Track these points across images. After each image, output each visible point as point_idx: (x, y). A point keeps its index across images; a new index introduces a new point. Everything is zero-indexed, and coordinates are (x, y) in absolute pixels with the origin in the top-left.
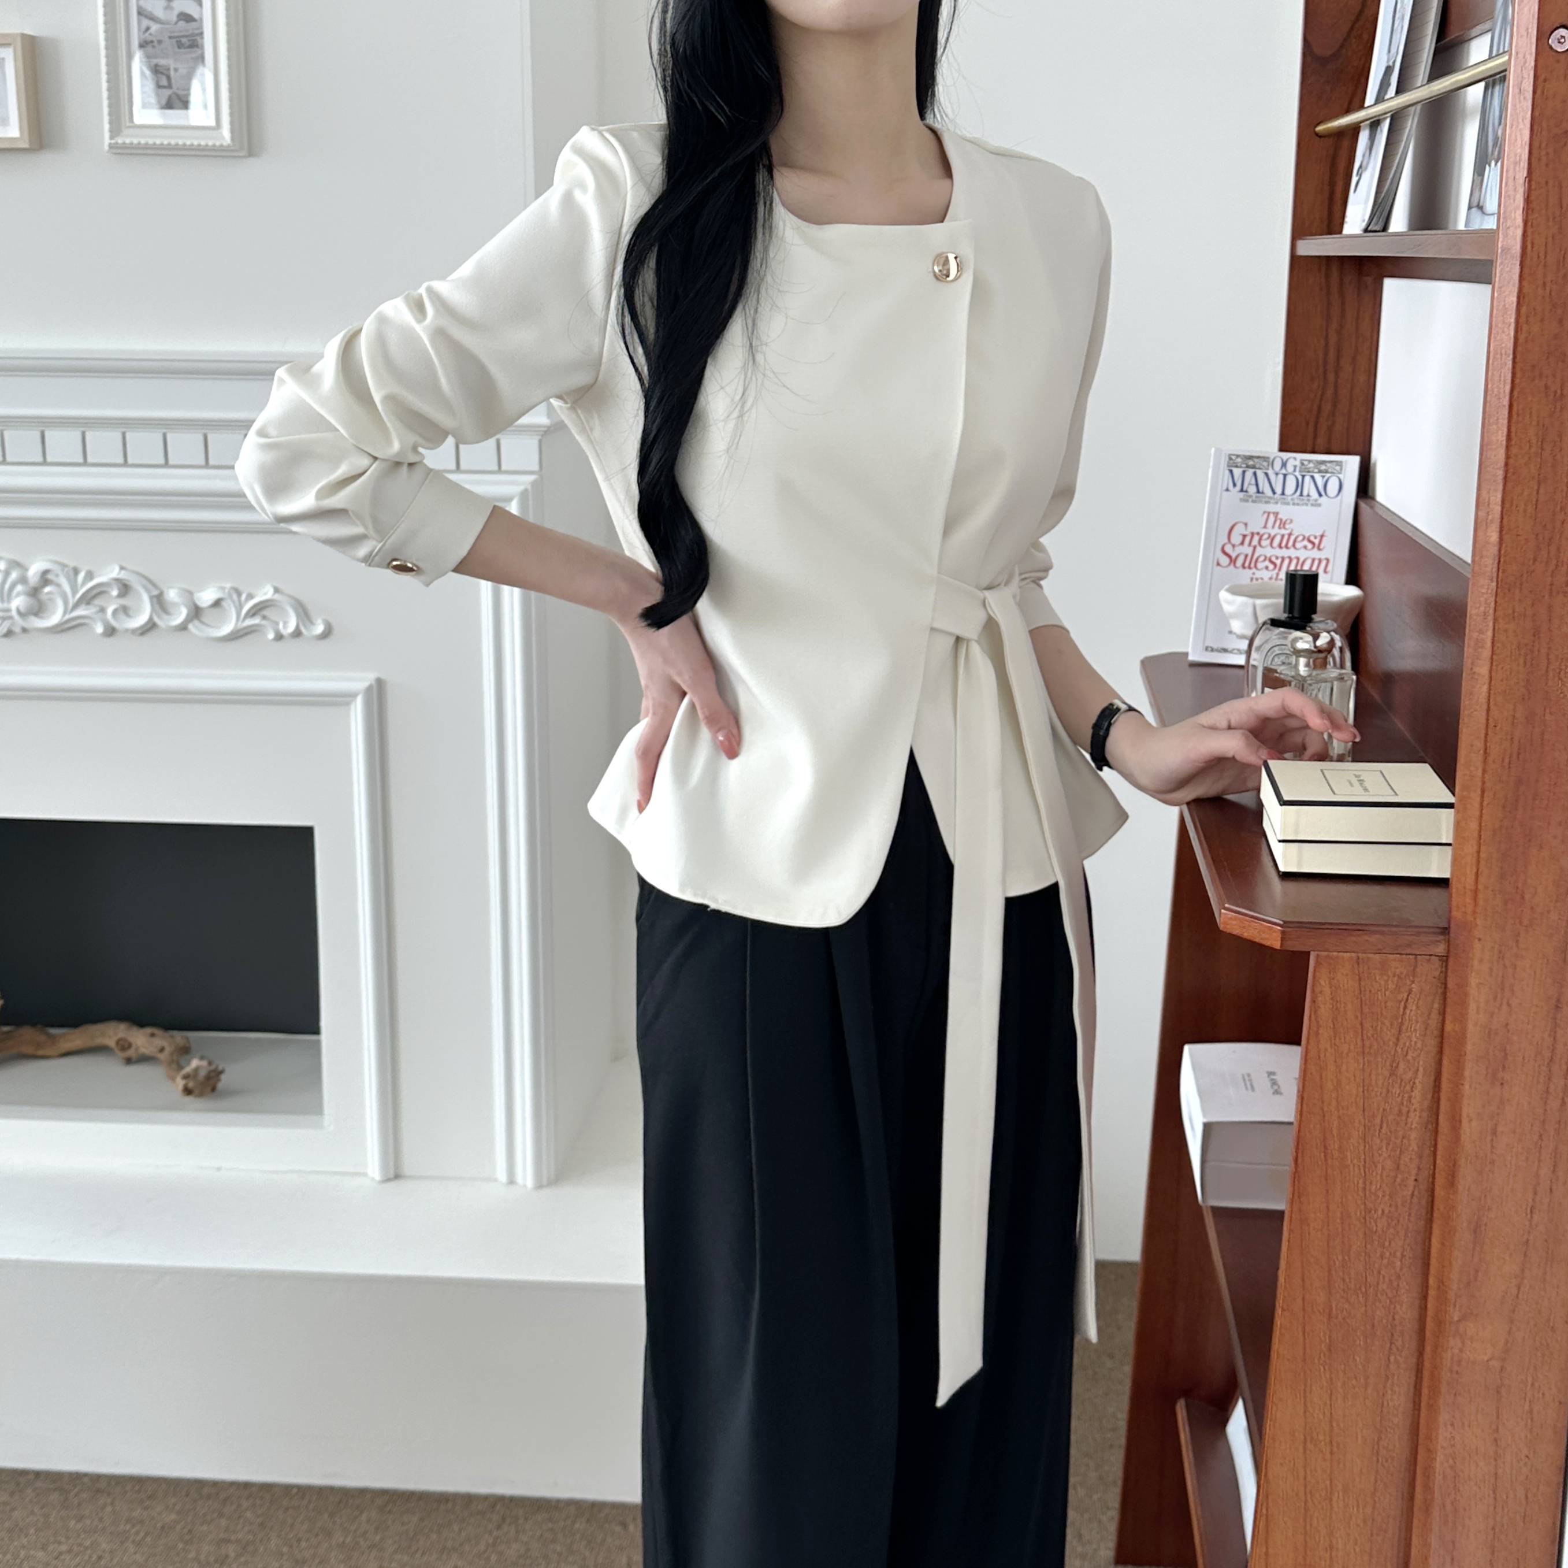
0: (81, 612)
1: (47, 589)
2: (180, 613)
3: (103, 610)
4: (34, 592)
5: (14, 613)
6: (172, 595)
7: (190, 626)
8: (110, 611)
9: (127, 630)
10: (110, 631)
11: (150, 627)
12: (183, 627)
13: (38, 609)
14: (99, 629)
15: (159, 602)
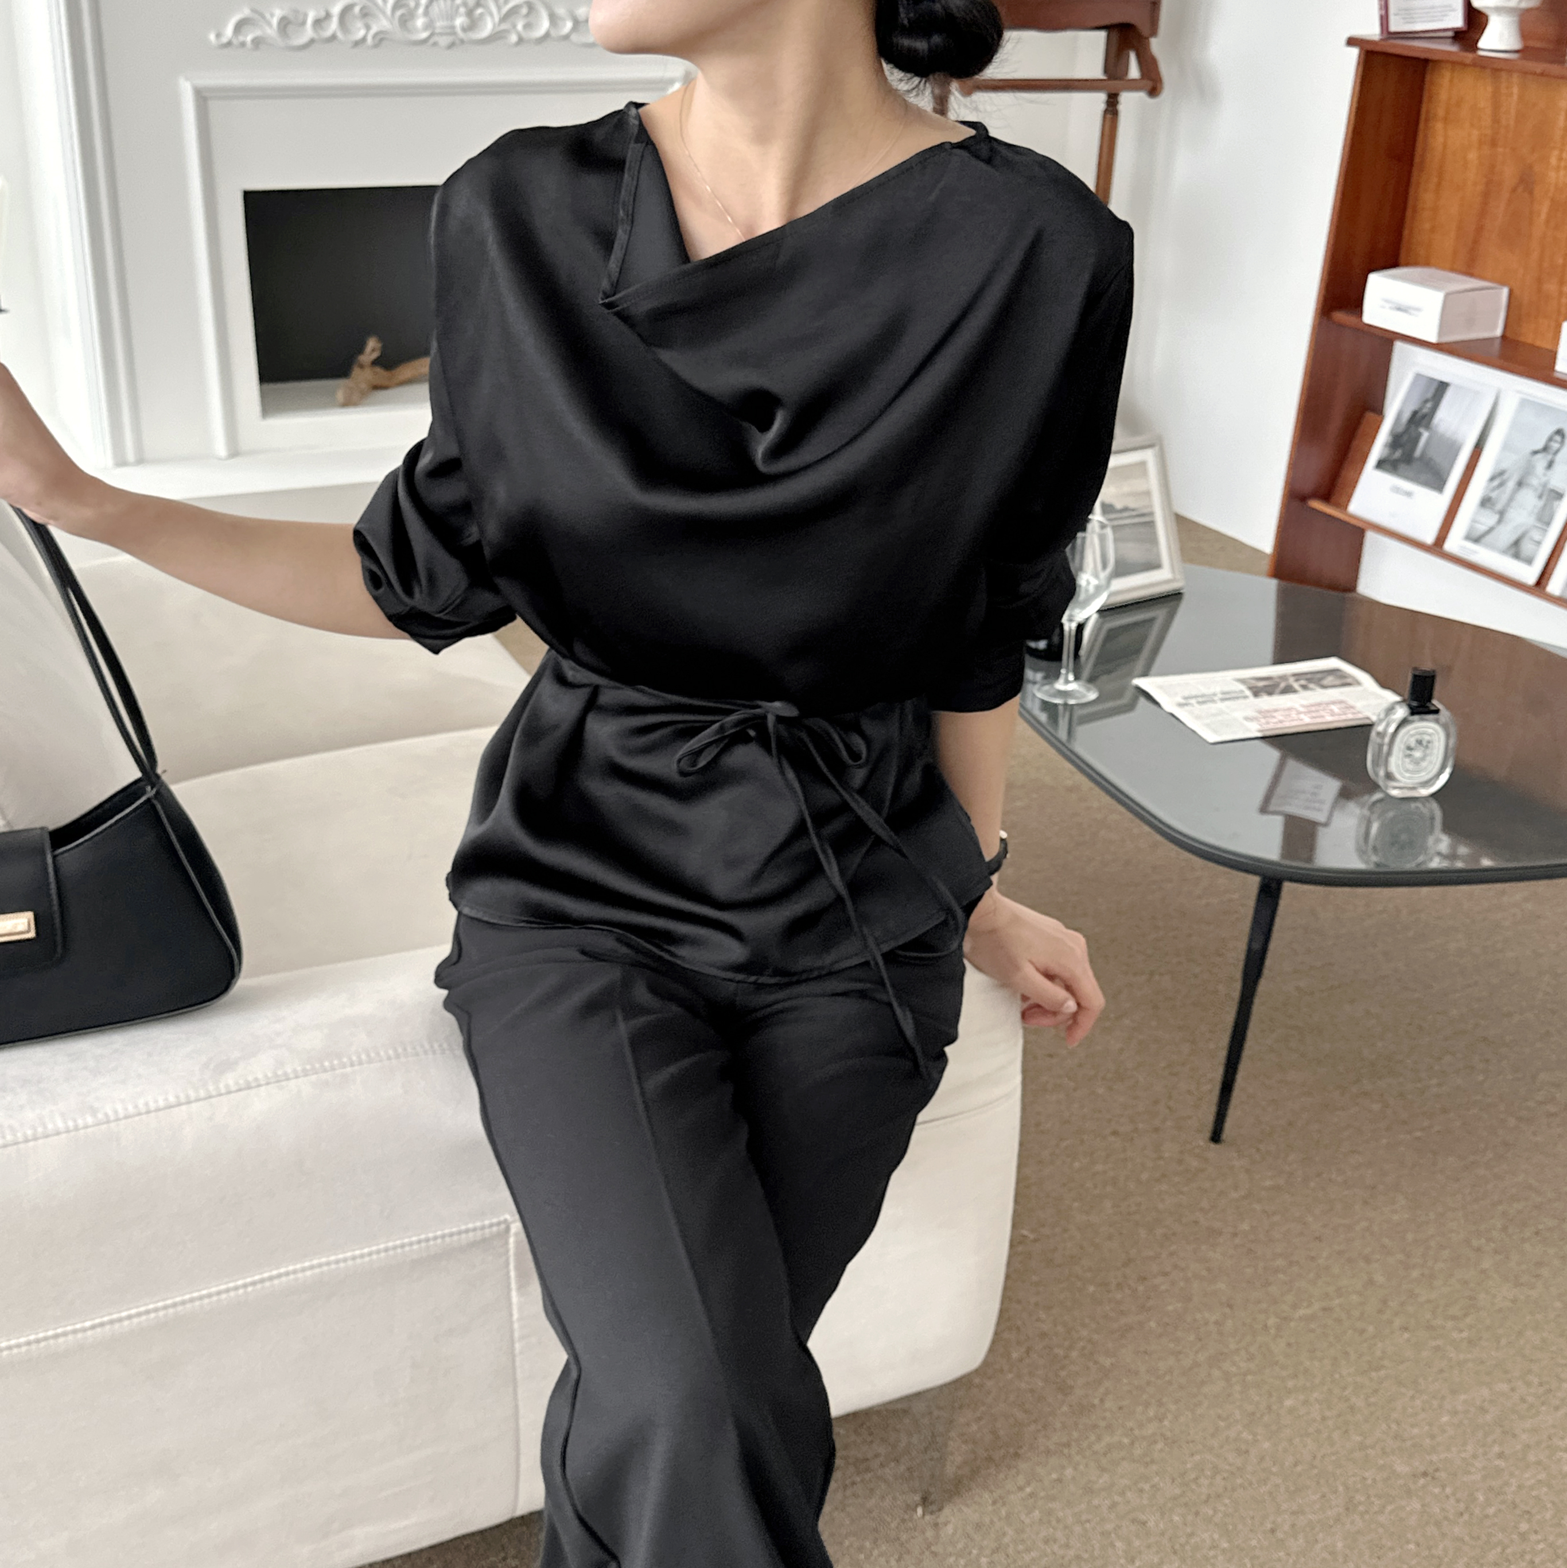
0: (504, 26)
1: (479, 11)
2: (565, 25)
3: (514, 26)
4: (470, 13)
5: (459, 30)
6: (561, 11)
7: (574, 37)
8: (520, 27)
9: (529, 41)
10: (521, 40)
11: (547, 35)
12: (567, 37)
13: (473, 24)
14: (514, 38)
15: (553, 18)
